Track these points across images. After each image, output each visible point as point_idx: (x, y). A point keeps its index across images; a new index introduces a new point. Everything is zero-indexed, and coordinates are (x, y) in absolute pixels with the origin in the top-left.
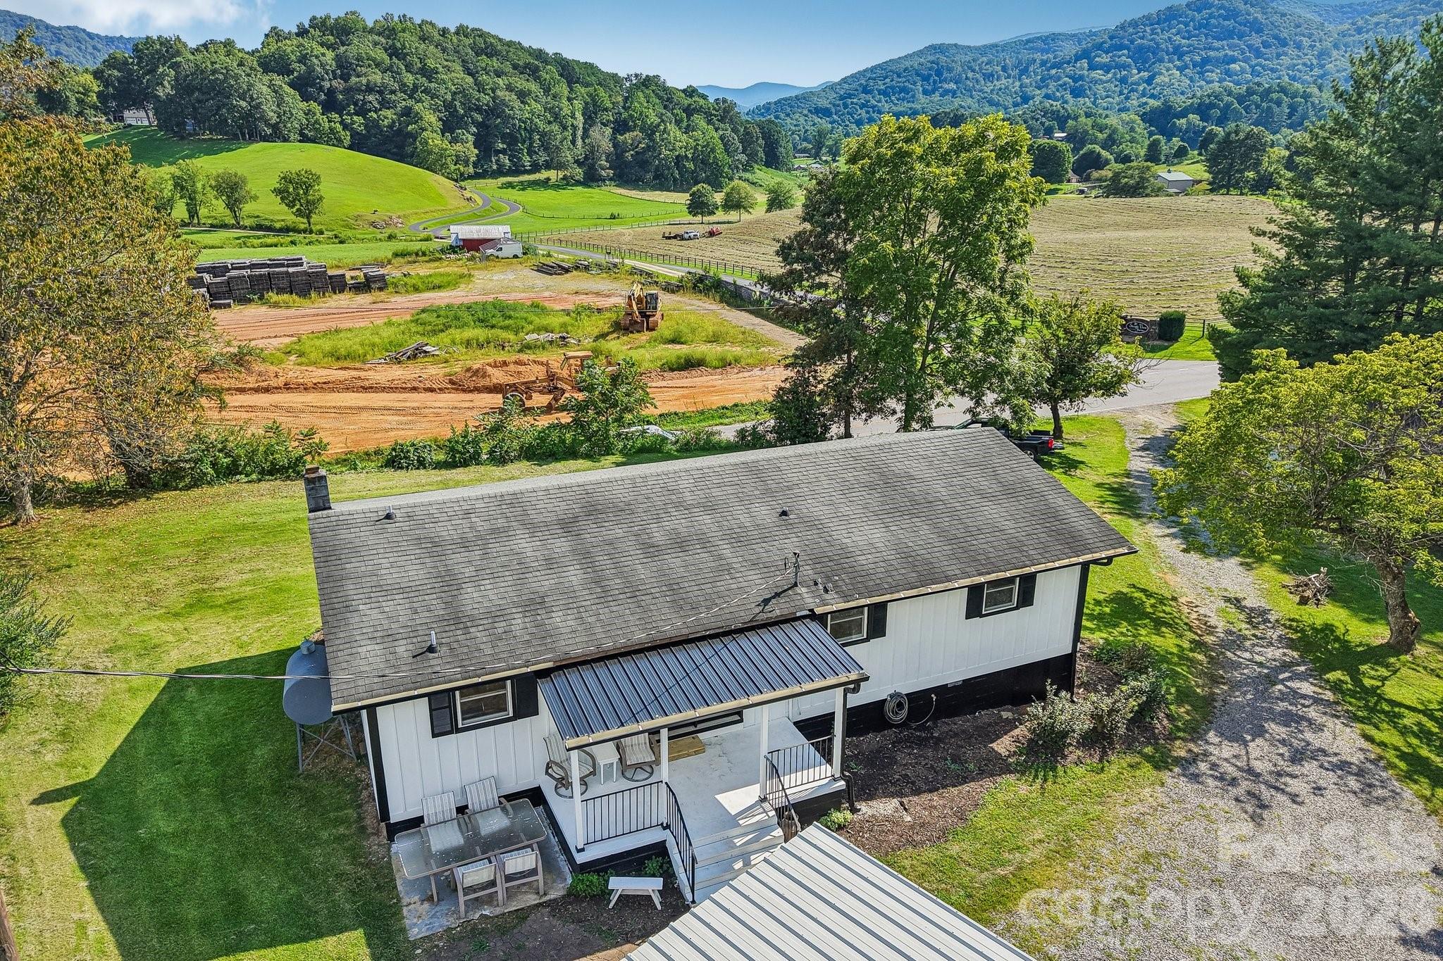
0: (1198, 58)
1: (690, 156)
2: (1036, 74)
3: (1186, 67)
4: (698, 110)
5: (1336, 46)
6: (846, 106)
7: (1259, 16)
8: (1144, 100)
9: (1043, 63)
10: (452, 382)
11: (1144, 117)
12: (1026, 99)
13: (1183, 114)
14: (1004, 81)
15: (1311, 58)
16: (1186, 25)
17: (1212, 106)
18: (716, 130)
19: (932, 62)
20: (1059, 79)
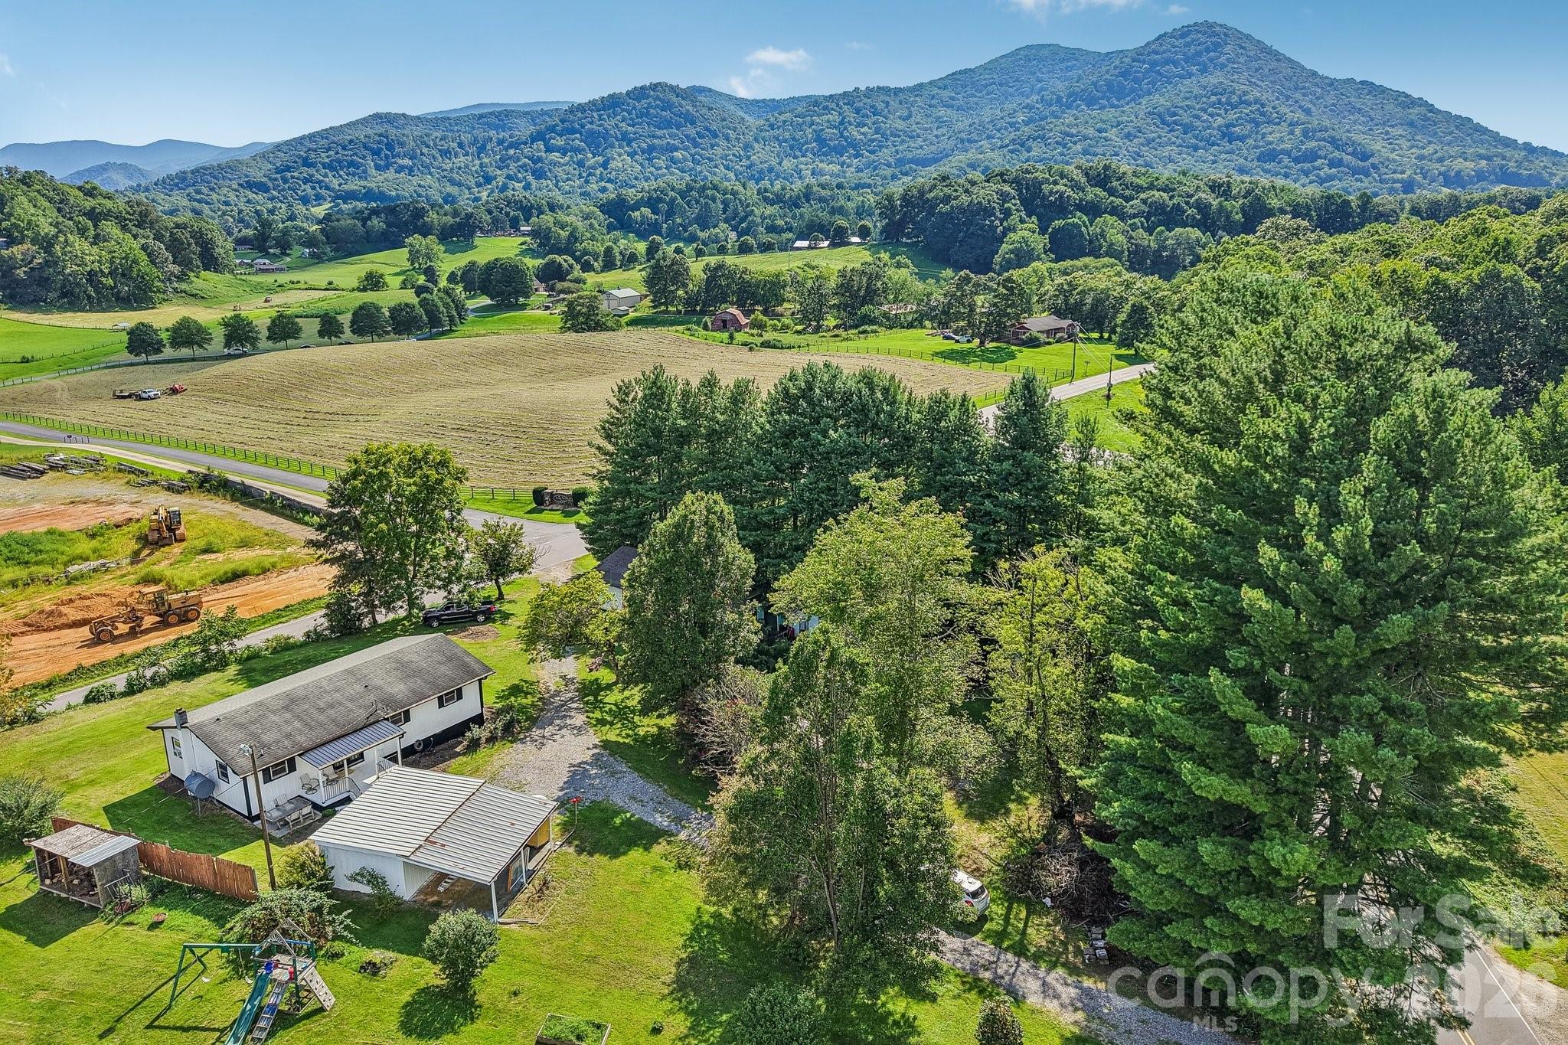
0: (644, 145)
1: (106, 271)
2: (495, 153)
3: (636, 153)
4: (107, 215)
5: (756, 140)
6: (285, 181)
7: (690, 108)
8: (603, 184)
9: (500, 142)
10: (26, 624)
11: (601, 207)
12: (488, 179)
13: (636, 207)
14: (462, 159)
15: (738, 150)
16: (630, 113)
17: (659, 200)
18: (135, 237)
19: (380, 135)
20: (518, 159)
